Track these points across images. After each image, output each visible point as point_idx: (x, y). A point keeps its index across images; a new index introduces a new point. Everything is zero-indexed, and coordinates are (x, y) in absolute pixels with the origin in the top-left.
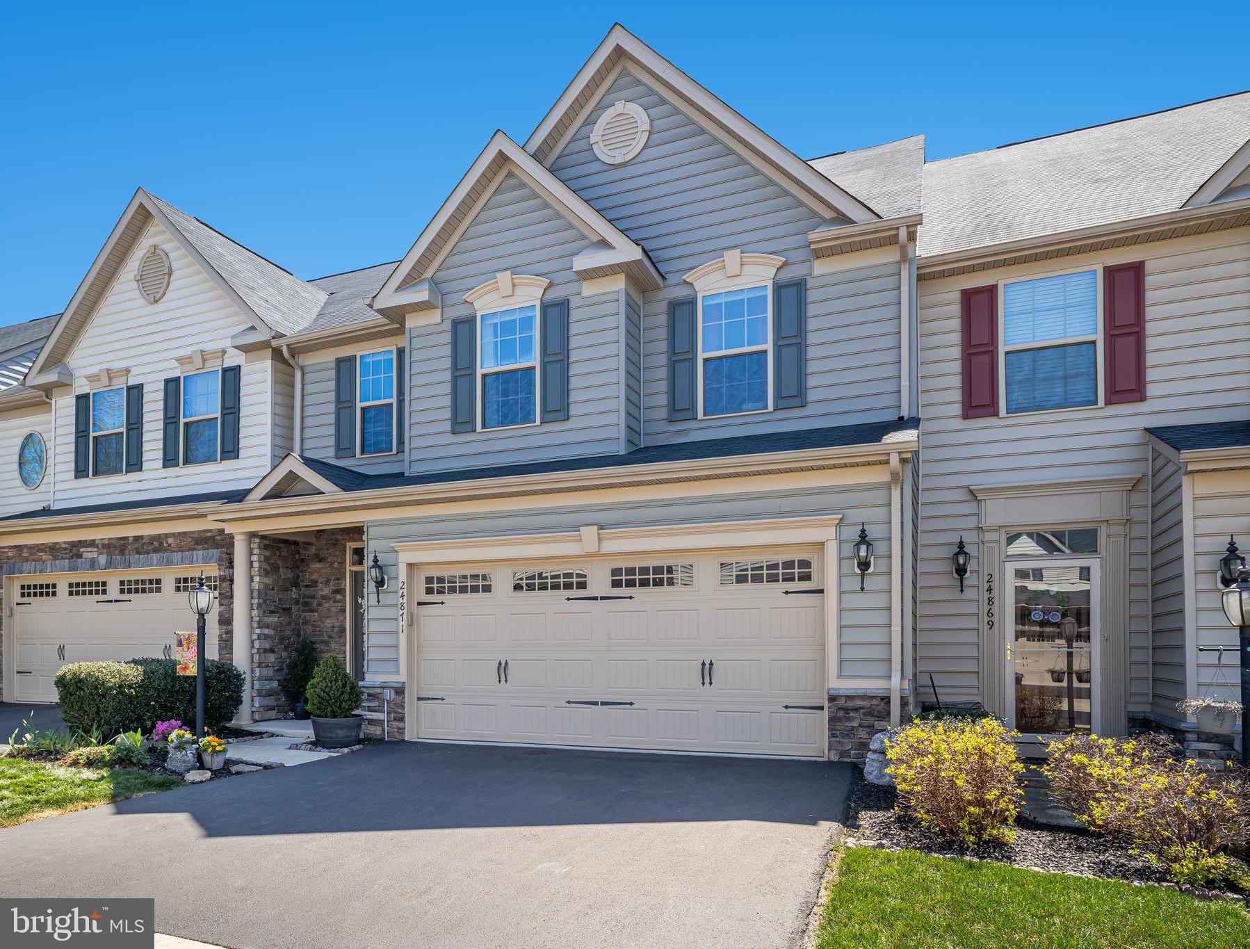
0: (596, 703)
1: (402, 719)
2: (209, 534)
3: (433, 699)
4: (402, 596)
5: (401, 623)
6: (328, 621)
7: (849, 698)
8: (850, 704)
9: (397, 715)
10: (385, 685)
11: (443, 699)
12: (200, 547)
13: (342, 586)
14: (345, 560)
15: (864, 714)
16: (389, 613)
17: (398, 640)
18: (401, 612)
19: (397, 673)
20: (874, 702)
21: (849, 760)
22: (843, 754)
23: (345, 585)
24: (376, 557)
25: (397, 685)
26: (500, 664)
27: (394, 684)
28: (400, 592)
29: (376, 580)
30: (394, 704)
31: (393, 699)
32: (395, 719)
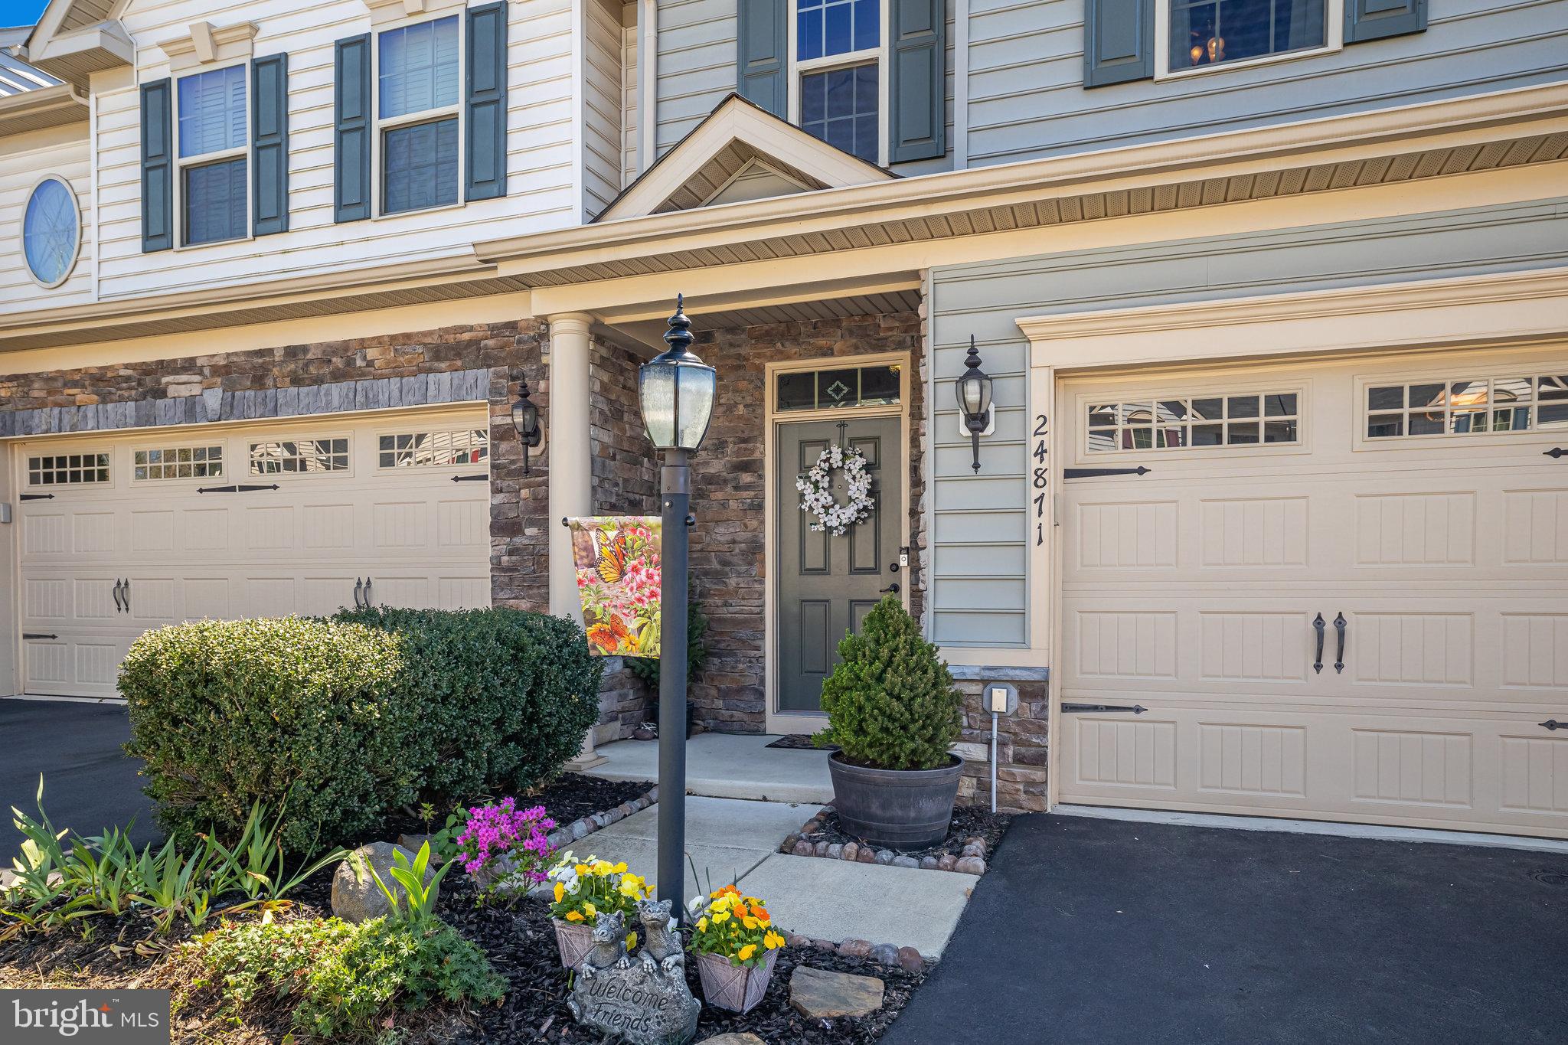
1: (1039, 760)
2: (466, 336)
3: (1110, 710)
4: (1041, 453)
5: (1034, 520)
6: (721, 529)
9: (1023, 750)
10: (987, 674)
11: (1138, 710)
12: (443, 365)
13: (757, 455)
14: (763, 400)
16: (1004, 495)
17: (1024, 562)
18: (1036, 493)
19: (1024, 643)
23: (763, 453)
24: (973, 352)
25: (1025, 676)
26: (1319, 621)
27: (1017, 672)
28: (1034, 443)
29: (974, 410)
30: (1019, 724)
31: (1016, 713)
32: (1019, 760)
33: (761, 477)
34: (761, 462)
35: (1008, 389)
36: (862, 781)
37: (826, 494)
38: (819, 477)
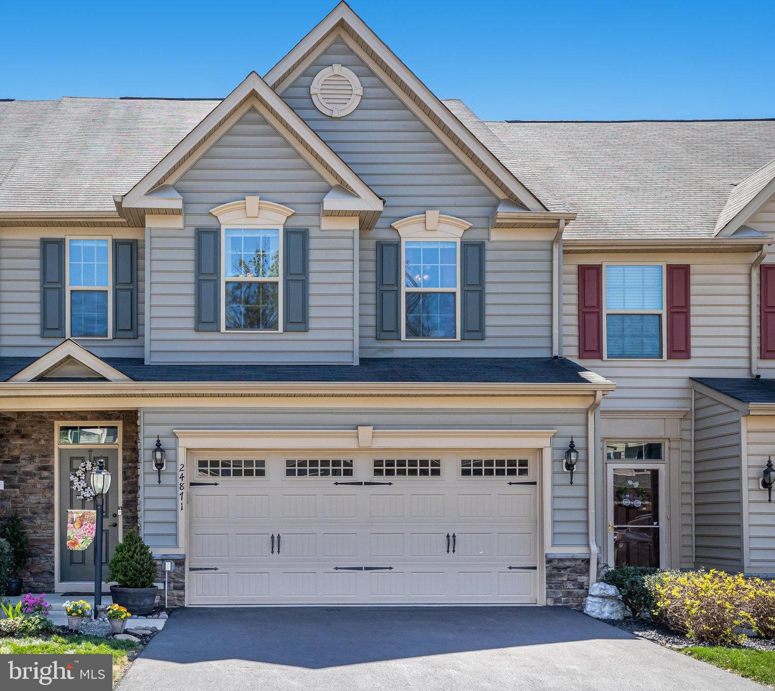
0: (361, 569)
1: (182, 588)
3: (206, 569)
4: (182, 477)
5: (180, 502)
6: (32, 497)
7: (561, 560)
8: (561, 564)
9: (176, 584)
10: (163, 557)
11: (216, 569)
13: (50, 463)
14: (53, 438)
15: (571, 572)
16: (169, 492)
17: (177, 516)
18: (180, 492)
19: (177, 545)
20: (578, 563)
21: (561, 605)
22: (556, 600)
23: (53, 463)
24: (158, 441)
25: (177, 557)
26: (273, 537)
27: (174, 556)
28: (180, 474)
29: (159, 462)
30: (175, 575)
31: (174, 571)
32: (175, 588)
33: (53, 473)
34: (53, 467)
35: (170, 454)
36: (125, 593)
37: (84, 482)
38: (80, 475)
